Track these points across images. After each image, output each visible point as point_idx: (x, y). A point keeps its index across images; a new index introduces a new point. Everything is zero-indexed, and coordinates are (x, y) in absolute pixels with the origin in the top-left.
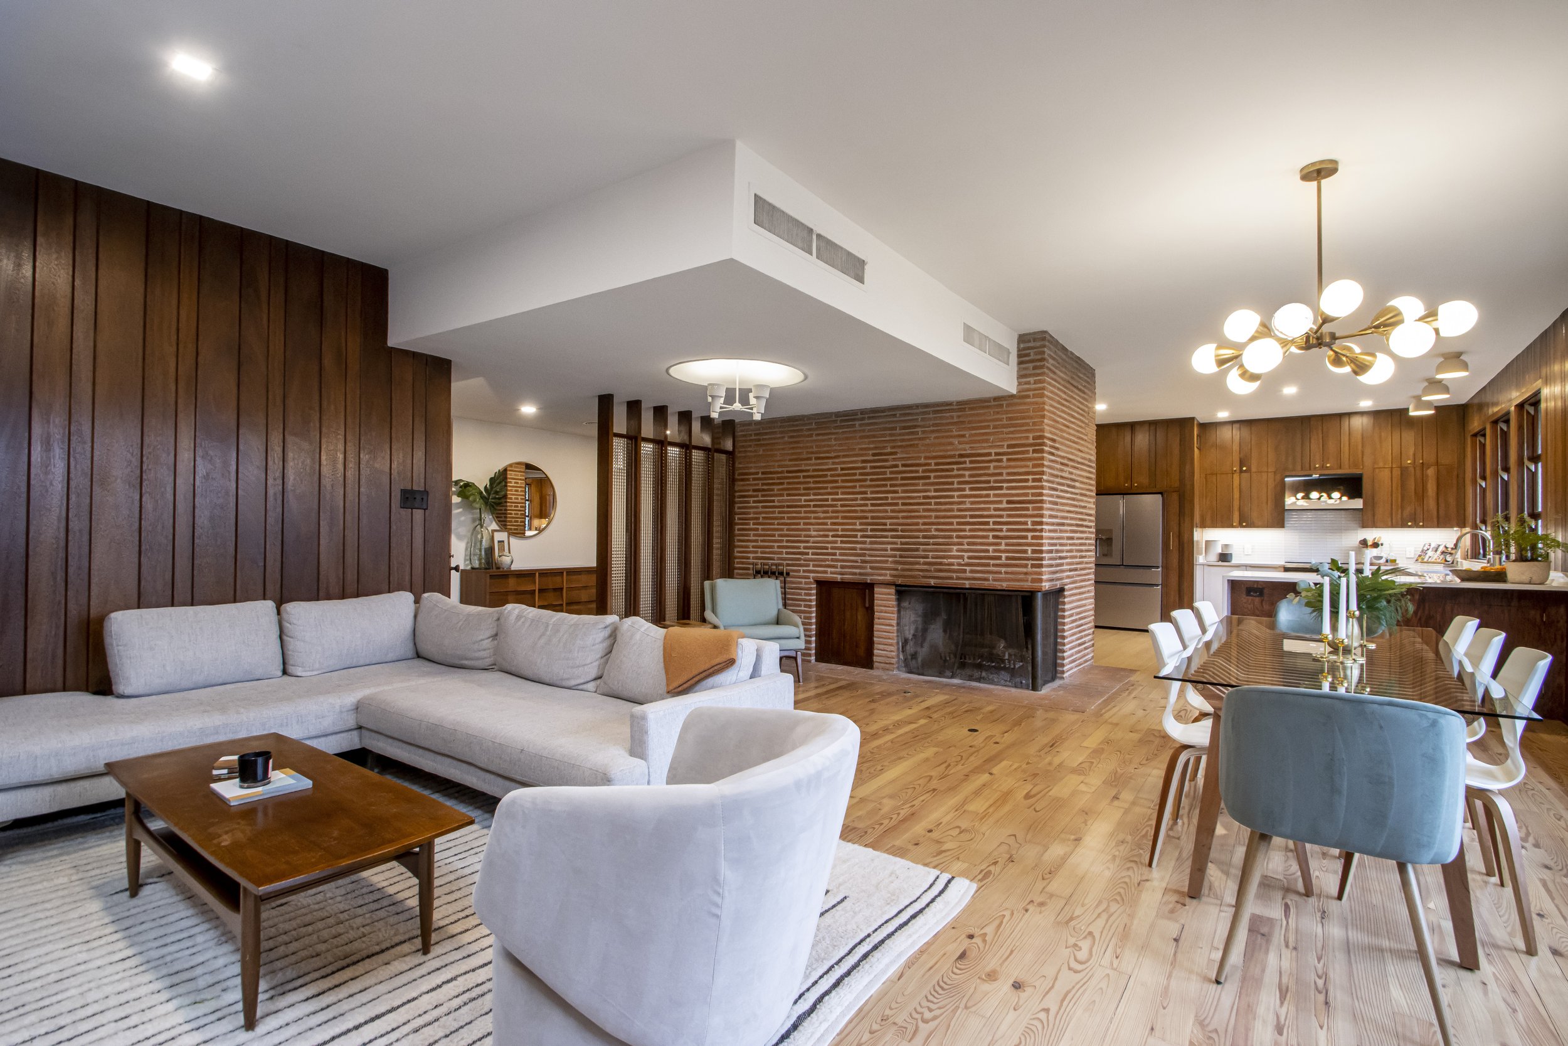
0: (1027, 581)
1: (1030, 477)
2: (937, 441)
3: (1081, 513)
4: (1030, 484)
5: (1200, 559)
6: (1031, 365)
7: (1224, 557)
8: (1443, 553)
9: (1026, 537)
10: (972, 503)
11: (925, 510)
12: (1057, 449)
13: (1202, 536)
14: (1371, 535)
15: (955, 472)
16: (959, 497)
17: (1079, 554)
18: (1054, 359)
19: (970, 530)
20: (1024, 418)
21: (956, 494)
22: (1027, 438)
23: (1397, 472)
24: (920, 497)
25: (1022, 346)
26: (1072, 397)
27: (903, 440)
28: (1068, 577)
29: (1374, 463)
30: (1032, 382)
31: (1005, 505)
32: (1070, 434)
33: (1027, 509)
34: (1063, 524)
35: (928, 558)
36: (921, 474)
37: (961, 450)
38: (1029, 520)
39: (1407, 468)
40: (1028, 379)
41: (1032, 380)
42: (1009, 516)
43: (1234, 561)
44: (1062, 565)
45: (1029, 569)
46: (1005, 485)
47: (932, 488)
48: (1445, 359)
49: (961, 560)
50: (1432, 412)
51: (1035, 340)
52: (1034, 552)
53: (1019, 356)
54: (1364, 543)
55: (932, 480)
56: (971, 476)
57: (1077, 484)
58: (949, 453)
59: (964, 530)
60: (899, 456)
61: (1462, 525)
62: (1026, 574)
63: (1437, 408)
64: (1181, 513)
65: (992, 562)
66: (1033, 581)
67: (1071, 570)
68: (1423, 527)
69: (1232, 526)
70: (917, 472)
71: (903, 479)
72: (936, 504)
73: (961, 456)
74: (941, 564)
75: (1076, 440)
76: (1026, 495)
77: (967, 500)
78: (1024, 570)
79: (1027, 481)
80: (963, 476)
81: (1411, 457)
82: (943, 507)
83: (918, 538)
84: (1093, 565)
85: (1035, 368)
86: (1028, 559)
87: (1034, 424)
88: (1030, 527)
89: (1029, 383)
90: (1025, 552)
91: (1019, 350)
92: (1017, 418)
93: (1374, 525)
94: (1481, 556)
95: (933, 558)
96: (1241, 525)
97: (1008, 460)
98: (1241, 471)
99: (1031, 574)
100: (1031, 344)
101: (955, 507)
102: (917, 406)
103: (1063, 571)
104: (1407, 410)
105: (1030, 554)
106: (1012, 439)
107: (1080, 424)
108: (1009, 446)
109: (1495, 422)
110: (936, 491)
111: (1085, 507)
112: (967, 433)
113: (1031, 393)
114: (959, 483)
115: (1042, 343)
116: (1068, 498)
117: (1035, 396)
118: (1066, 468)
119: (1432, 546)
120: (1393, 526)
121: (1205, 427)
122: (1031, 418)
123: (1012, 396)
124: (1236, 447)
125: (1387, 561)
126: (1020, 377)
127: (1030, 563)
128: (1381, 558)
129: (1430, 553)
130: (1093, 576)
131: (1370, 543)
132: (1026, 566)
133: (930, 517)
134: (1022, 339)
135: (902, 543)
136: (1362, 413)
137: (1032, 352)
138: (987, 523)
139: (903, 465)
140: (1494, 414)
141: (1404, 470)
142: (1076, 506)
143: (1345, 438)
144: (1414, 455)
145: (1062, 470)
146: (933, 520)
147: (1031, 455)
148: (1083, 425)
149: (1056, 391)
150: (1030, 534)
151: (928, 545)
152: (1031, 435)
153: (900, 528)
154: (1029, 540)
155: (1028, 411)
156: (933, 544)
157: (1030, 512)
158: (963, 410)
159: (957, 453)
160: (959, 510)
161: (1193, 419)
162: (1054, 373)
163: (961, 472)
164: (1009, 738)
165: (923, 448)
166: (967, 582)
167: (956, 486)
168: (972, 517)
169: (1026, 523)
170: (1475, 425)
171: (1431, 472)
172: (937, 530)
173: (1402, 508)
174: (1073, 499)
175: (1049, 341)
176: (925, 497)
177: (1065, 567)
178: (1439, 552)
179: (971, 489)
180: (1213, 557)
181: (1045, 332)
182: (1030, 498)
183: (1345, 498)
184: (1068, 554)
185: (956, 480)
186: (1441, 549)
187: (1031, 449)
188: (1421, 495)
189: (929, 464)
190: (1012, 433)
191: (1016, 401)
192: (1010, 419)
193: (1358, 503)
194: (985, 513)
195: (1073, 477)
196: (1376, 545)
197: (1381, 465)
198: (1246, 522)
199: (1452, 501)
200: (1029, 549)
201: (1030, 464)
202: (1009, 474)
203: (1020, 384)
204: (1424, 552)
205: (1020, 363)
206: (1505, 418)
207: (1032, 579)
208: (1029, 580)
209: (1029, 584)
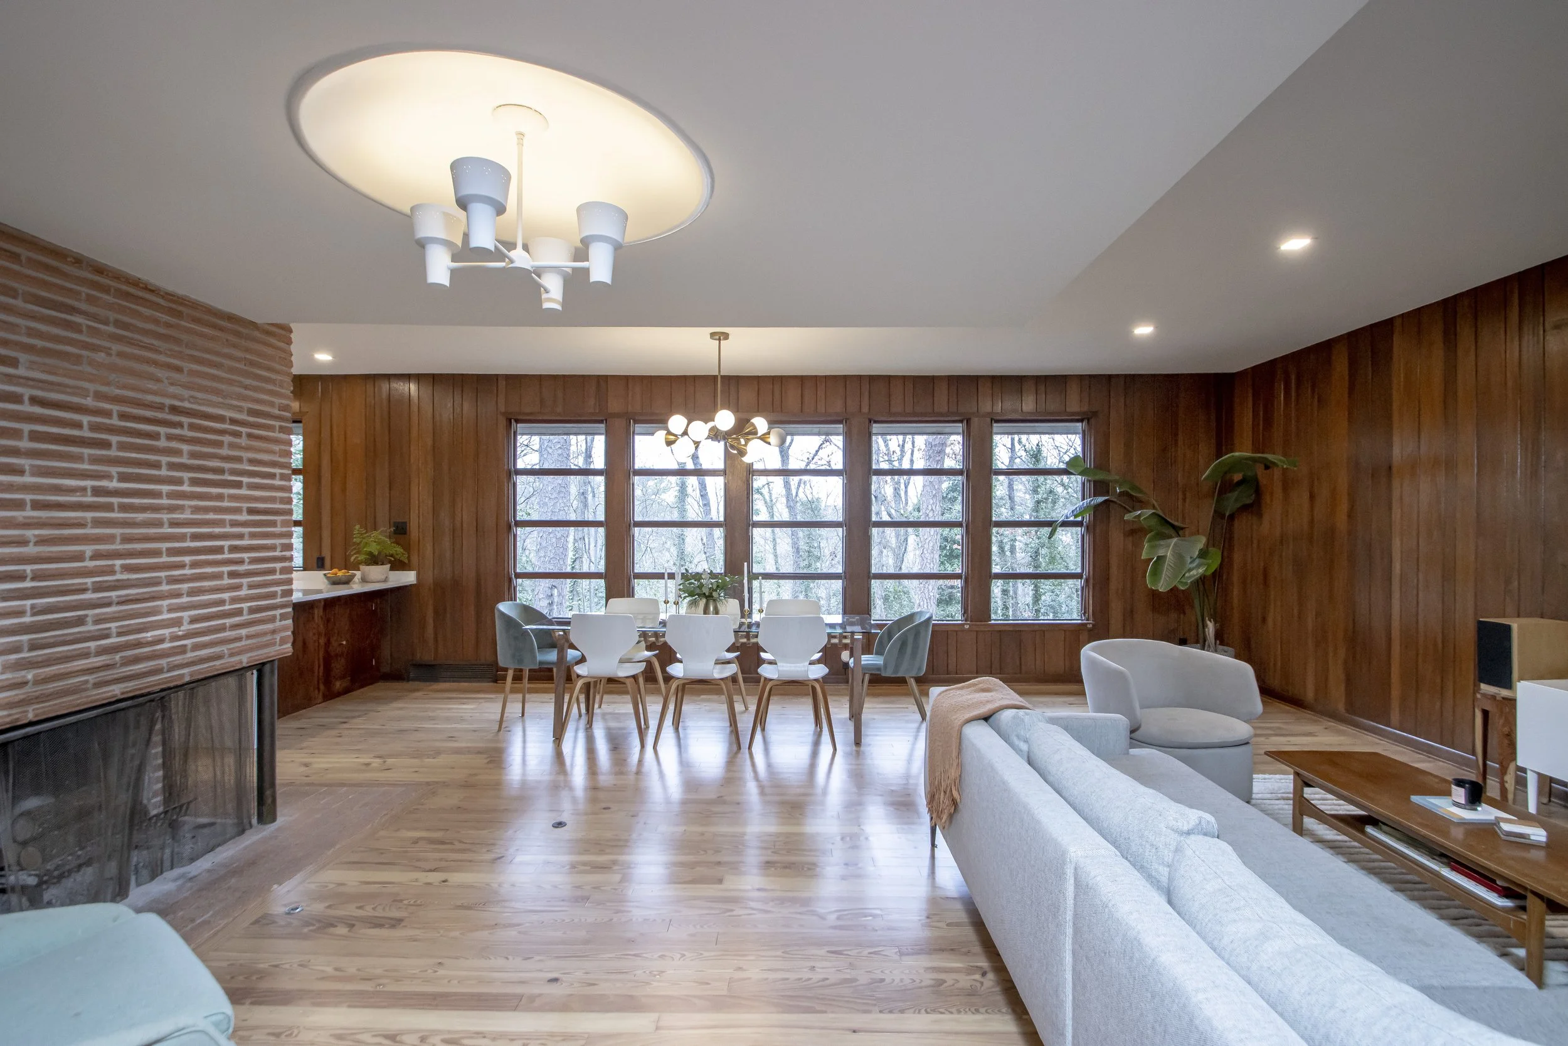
0: (274, 644)
1: (277, 471)
2: (120, 362)
10: (196, 510)
11: (97, 523)
15: (163, 443)
16: (170, 495)
19: (194, 565)
20: (269, 369)
21: (165, 488)
22: (273, 405)
24: (83, 490)
27: (32, 333)
31: (244, 517)
33: (274, 524)
35: (107, 636)
36: (86, 433)
37: (174, 397)
38: (277, 542)
42: (252, 535)
46: (245, 480)
47: (114, 470)
49: (175, 629)
55: (113, 453)
56: (193, 455)
58: (150, 398)
59: (182, 566)
60: (21, 371)
62: (274, 632)
65: (228, 621)
70: (78, 425)
71: (35, 436)
72: (124, 508)
73: (174, 410)
74: (139, 644)
76: (274, 500)
77: (187, 503)
78: (270, 626)
79: (273, 476)
80: (178, 452)
82: (140, 516)
83: (84, 590)
87: (281, 384)
88: (278, 553)
92: (260, 366)
95: (119, 634)
101: (165, 517)
102: (78, 261)
106: (254, 400)
108: (250, 412)
110: (123, 478)
112: (187, 366)
114: (172, 466)
122: (278, 373)
133: (110, 539)
135: (36, 611)
138: (219, 550)
139: (34, 400)
146: (117, 546)
151: (109, 604)
152: (277, 402)
153: (29, 568)
156: (119, 603)
157: (278, 530)
158: (179, 315)
159: (168, 402)
160: (174, 524)
163: (174, 444)
165: (89, 369)
166: (185, 671)
167: (164, 472)
168: (195, 537)
169: (273, 548)
172: (127, 569)
176: (97, 492)
179: (194, 482)
185: (164, 460)
189: (108, 414)
192: (251, 363)
194: (217, 530)
202: (250, 461)
207: (281, 638)
208: (278, 640)
209: (277, 648)
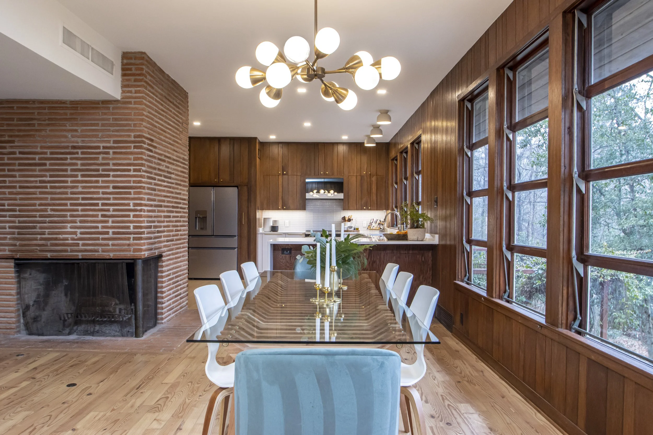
0: (130, 251)
1: (132, 168)
2: (52, 133)
3: (177, 198)
4: (132, 173)
5: (260, 230)
6: (133, 78)
7: (274, 229)
8: (379, 224)
9: (129, 216)
10: (84, 187)
11: (41, 193)
12: (155, 147)
13: (262, 215)
14: (347, 214)
15: (69, 161)
16: (72, 182)
17: (174, 229)
18: (152, 76)
19: (82, 210)
20: (126, 120)
21: (69, 179)
22: (129, 136)
23: (359, 178)
24: (36, 181)
25: (125, 61)
26: (168, 109)
27: (20, 131)
28: (165, 246)
29: (349, 172)
30: (133, 91)
31: (111, 190)
32: (166, 137)
33: (130, 193)
34: (161, 206)
35: (44, 234)
36: (37, 161)
37: (73, 142)
38: (131, 202)
39: (363, 176)
40: (130, 89)
41: (133, 89)
42: (115, 199)
43: (280, 231)
44: (160, 237)
45: (131, 241)
46: (111, 173)
47: (48, 174)
48: (381, 113)
49: (75, 236)
50: (375, 145)
51: (136, 58)
52: (135, 227)
53: (123, 69)
54: (344, 219)
55: (48, 167)
56: (82, 165)
57: (173, 176)
58: (63, 144)
59: (77, 210)
60: (16, 144)
61: (387, 209)
62: (129, 245)
63: (377, 144)
64: (249, 200)
65: (101, 236)
66: (135, 250)
67: (168, 241)
68: (370, 210)
69: (278, 209)
70: (34, 159)
71: (20, 165)
72: (52, 187)
73: (74, 147)
74: (56, 239)
75: (172, 142)
76: (129, 182)
77: (80, 185)
78: (127, 242)
79: (129, 170)
80: (76, 164)
81: (365, 170)
82: (58, 190)
83: (36, 217)
84: (187, 237)
85: (135, 80)
86: (130, 233)
87: (135, 125)
88: (132, 207)
89: (131, 92)
90: (128, 227)
91: (123, 64)
92: (121, 120)
93: (348, 209)
94: (395, 226)
95: (49, 234)
96: (283, 209)
97: (114, 153)
98: (283, 174)
99: (133, 245)
100: (133, 61)
101: (69, 190)
102: (34, 101)
103: (160, 242)
104: (364, 143)
105: (132, 230)
106: (117, 136)
107: (176, 131)
108: (115, 142)
109: (401, 153)
110: (51, 176)
111: (180, 194)
112: (80, 129)
113: (133, 100)
114: (72, 170)
115: (141, 61)
116: (165, 186)
117: (135, 103)
118: (163, 163)
119: (374, 220)
120: (357, 209)
121: (263, 144)
122: (133, 120)
123: (117, 101)
124: (280, 159)
125: (354, 229)
126: (123, 86)
127: (132, 236)
128: (351, 227)
129: (373, 224)
130: (186, 245)
131: (347, 219)
132: (129, 239)
133: (46, 199)
134: (126, 56)
135: (20, 222)
136: (343, 143)
137: (133, 67)
138: (97, 205)
139: (20, 153)
140: (401, 148)
141: (362, 177)
142: (172, 193)
143: (335, 158)
144: (367, 169)
145: (159, 164)
146: (49, 202)
147: (132, 150)
148: (178, 132)
149: (154, 102)
150: (132, 214)
151: (45, 223)
152: (133, 134)
153: (18, 208)
154: (131, 218)
155: (130, 114)
156: (49, 223)
157: (132, 196)
158: (76, 108)
159: (71, 145)
160: (72, 193)
161: (256, 138)
162: (153, 88)
163: (74, 161)
164: (103, 387)
165: (39, 139)
166: (80, 254)
167: (69, 173)
168: (83, 199)
169: (128, 205)
170: (393, 154)
171: (374, 179)
172: (52, 210)
173: (361, 199)
174: (170, 187)
175: (147, 61)
176: (41, 182)
177: (163, 239)
178: (377, 224)
179: (83, 176)
180: (268, 229)
181: (144, 53)
182: (132, 184)
183: (336, 193)
184: (166, 229)
185: (69, 168)
186: (378, 222)
187: (132, 145)
188: (370, 193)
189: (46, 153)
190: (117, 131)
191: (119, 105)
192: (116, 119)
193: (341, 196)
194: (95, 196)
195: (170, 170)
196: (349, 220)
197: (352, 174)
198: (286, 207)
199: (383, 195)
200: (132, 225)
201: (132, 157)
202: (114, 164)
203: (123, 92)
204: (371, 224)
205: (123, 75)
206: (405, 151)
207: (134, 249)
208: (132, 250)
209: (132, 253)
